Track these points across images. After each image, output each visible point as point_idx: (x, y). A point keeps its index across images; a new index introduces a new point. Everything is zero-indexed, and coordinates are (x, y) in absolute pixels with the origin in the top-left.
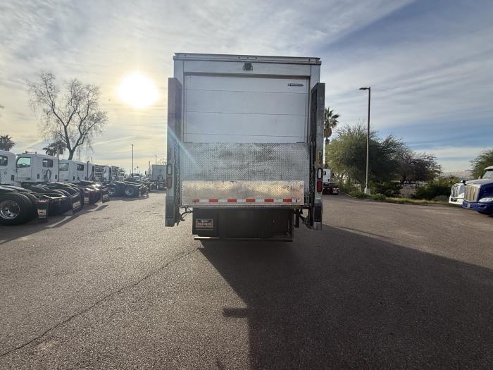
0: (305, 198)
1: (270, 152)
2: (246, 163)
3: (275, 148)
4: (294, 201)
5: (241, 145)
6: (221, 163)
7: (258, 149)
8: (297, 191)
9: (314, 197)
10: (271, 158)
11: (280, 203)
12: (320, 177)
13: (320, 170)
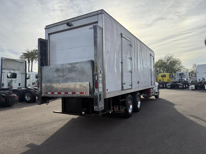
0: (90, 92)
1: (74, 67)
2: (65, 74)
3: (77, 65)
4: (85, 93)
5: (63, 65)
6: (56, 75)
7: (69, 66)
8: (86, 87)
9: (94, 91)
10: (75, 71)
11: (79, 94)
12: (96, 79)
13: (96, 75)
